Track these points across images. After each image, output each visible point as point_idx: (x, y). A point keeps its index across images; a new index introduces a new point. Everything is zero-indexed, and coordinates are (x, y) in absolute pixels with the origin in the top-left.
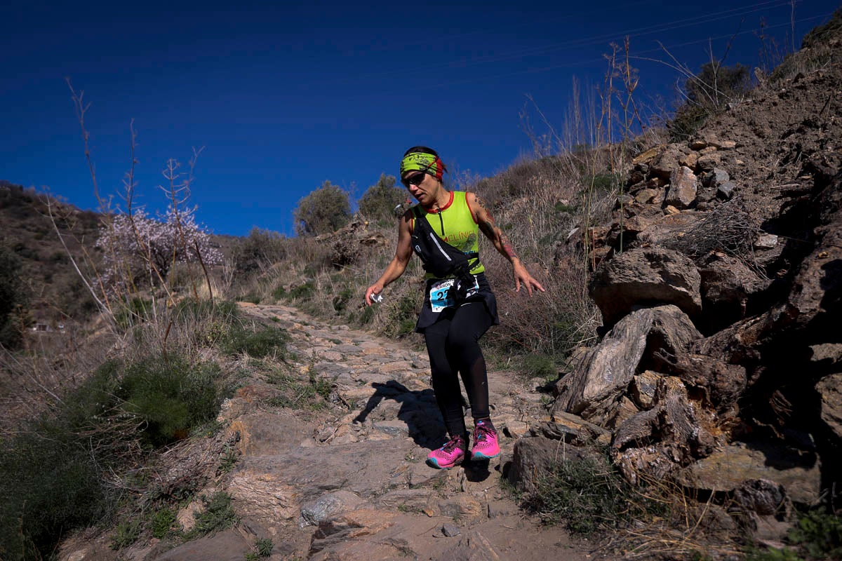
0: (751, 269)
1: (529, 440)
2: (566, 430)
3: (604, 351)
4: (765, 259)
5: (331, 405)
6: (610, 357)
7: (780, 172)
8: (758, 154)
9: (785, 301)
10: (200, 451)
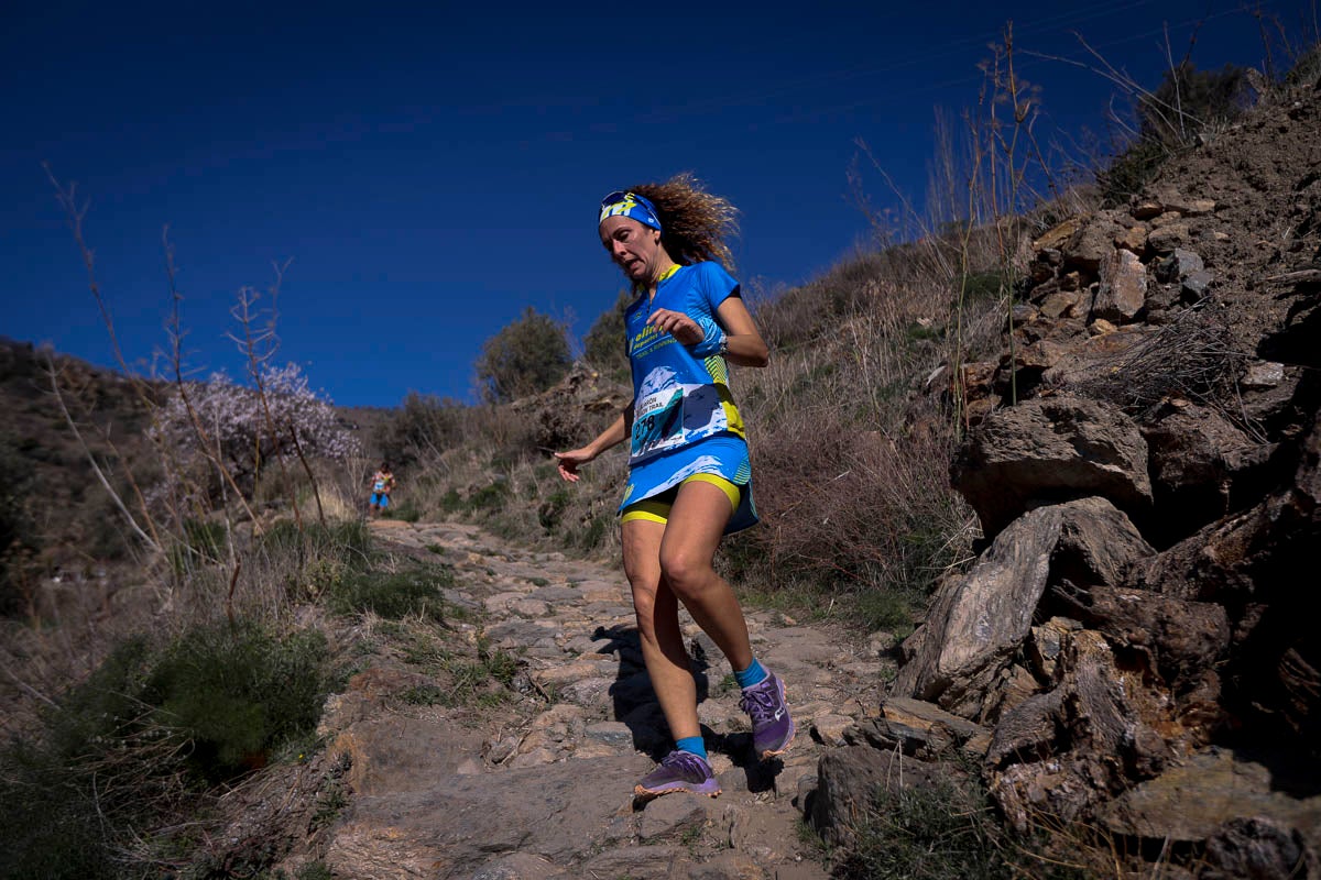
0: (1237, 427)
1: (844, 753)
2: (905, 733)
3: (975, 585)
4: (1263, 407)
5: (517, 696)
6: (985, 595)
7: (1292, 250)
8: (1254, 220)
9: (1290, 483)
10: (283, 789)
